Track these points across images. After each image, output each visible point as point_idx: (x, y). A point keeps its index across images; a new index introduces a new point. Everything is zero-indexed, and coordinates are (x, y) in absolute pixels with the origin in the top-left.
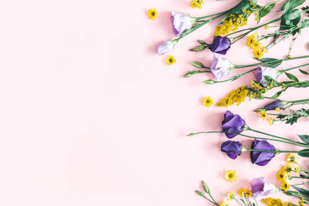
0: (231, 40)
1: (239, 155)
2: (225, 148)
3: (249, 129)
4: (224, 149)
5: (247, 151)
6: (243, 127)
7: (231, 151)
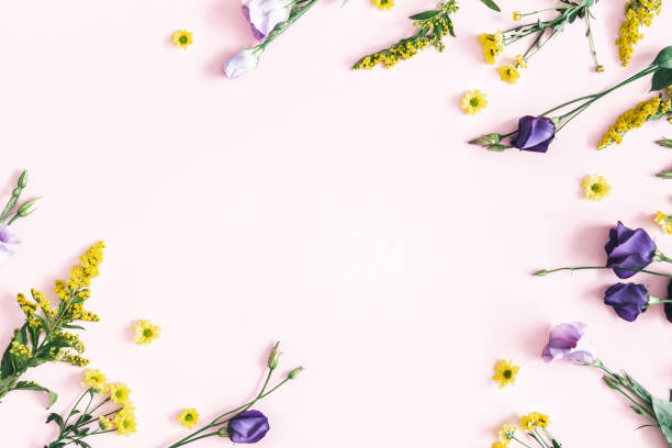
0: (556, 121)
1: (644, 310)
2: (615, 298)
3: (664, 259)
4: (611, 299)
5: (660, 304)
6: (652, 254)
7: (626, 304)
